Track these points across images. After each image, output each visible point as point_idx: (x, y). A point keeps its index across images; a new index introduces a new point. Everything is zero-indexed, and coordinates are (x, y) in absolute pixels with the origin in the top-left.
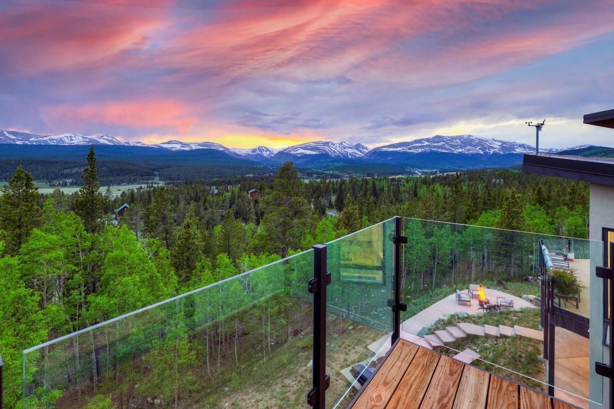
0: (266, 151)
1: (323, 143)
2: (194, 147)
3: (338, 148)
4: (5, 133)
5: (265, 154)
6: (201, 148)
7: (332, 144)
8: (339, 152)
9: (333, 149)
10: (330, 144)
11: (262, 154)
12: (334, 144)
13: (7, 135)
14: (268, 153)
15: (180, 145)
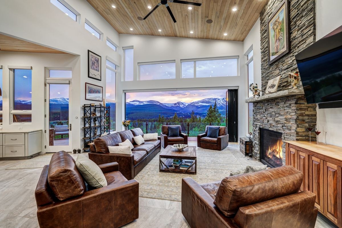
0: (182, 104)
1: (213, 99)
2: (145, 103)
3: (222, 102)
4: (66, 99)
5: (181, 106)
6: (148, 103)
7: (218, 99)
8: (222, 104)
9: (219, 102)
10: (217, 99)
11: (180, 106)
12: (219, 100)
13: (67, 100)
14: (183, 105)
15: (138, 102)
